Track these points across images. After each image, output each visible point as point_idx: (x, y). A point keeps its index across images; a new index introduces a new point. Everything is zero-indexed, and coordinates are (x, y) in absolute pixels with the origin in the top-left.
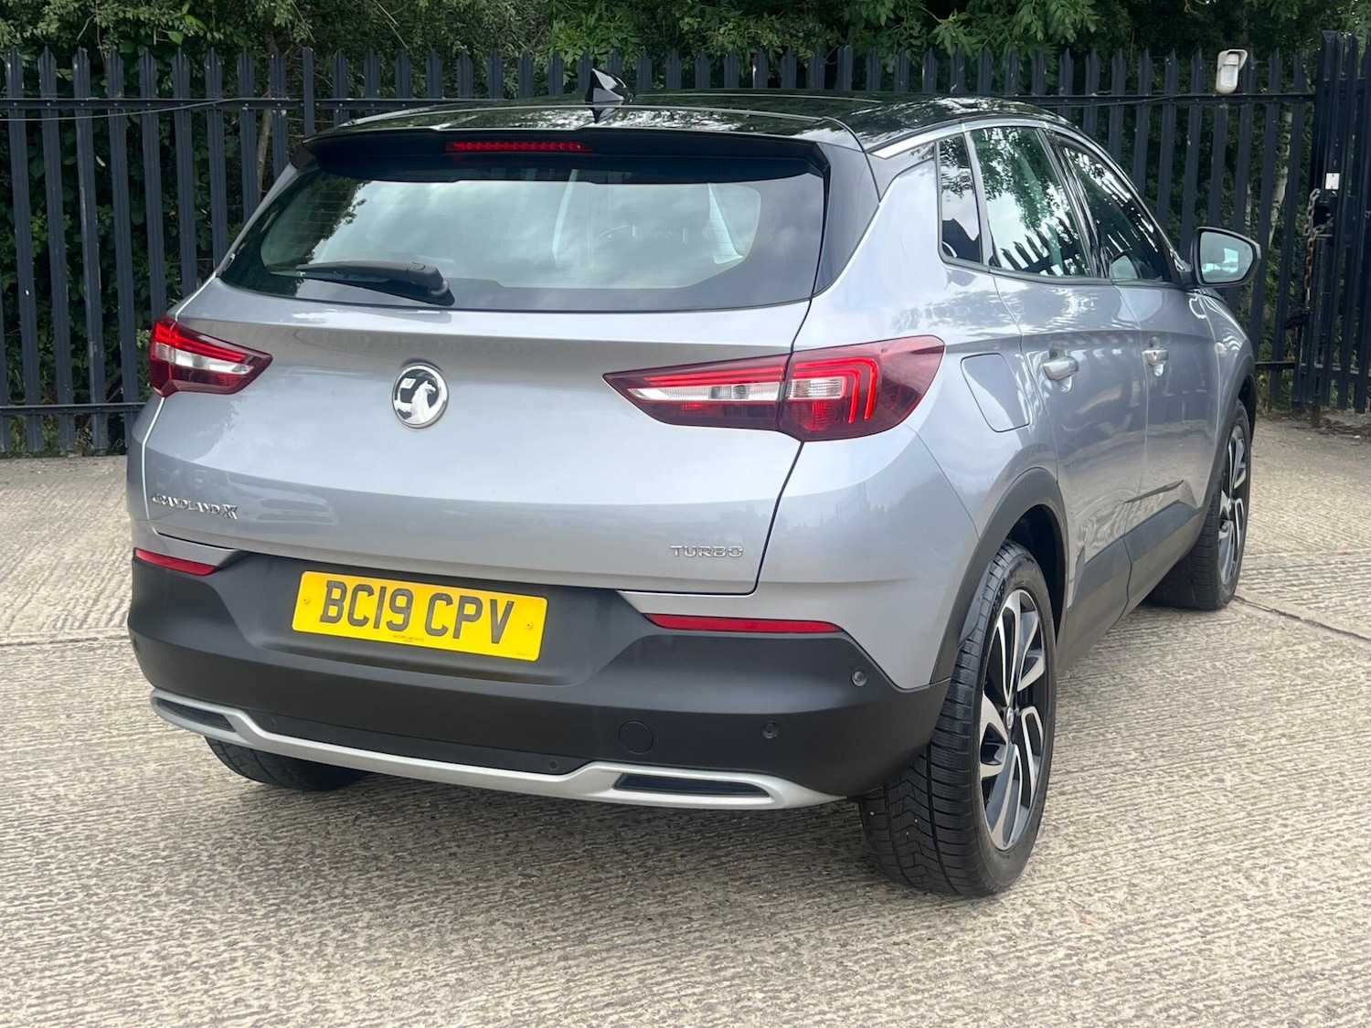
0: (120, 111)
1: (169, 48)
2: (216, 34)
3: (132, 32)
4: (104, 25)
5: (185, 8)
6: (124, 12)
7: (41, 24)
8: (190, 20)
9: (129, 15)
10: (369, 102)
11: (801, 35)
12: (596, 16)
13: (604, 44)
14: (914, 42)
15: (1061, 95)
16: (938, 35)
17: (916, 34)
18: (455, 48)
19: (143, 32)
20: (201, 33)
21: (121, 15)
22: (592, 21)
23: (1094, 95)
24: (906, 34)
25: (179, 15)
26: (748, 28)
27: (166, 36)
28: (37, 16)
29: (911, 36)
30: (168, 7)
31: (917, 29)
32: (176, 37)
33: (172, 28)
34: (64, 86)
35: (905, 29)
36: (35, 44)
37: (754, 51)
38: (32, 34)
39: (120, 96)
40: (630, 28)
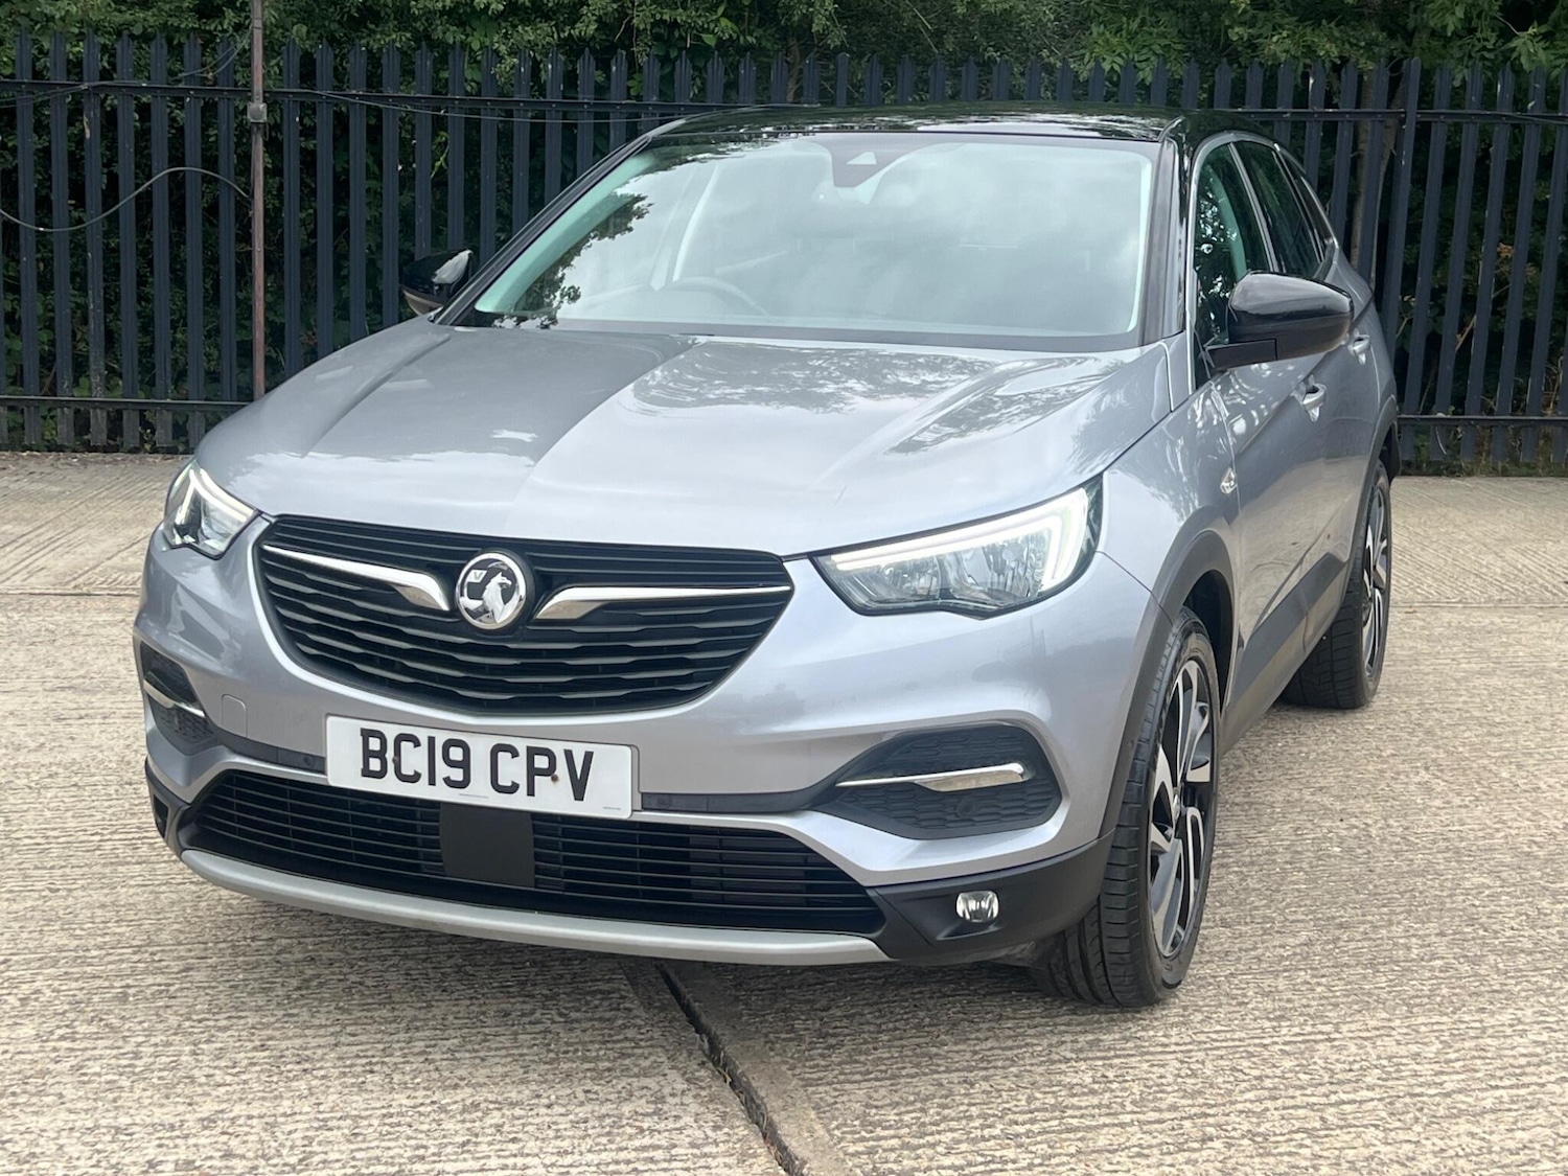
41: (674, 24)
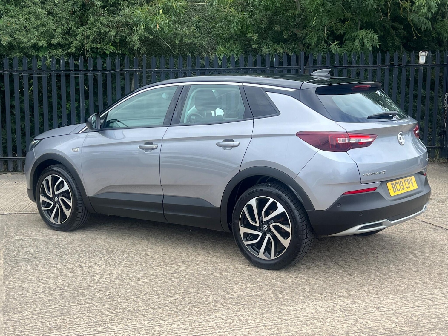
0: (91, 73)
1: (105, 55)
2: (119, 51)
3: (95, 51)
4: (87, 49)
5: (110, 44)
6: (93, 45)
7: (70, 49)
8: (112, 47)
9: (95, 46)
10: (162, 70)
11: (291, 48)
12: (230, 44)
13: (232, 52)
14: (324, 50)
15: (369, 65)
16: (330, 48)
17: (325, 47)
18: (187, 54)
19: (98, 51)
20: (115, 51)
21: (92, 46)
22: (229, 45)
23: (380, 65)
24: (322, 48)
25: (108, 46)
26: (275, 46)
27: (105, 52)
28: (69, 47)
29: (324, 48)
30: (106, 44)
31: (326, 46)
32: (107, 52)
33: (107, 50)
34: (76, 66)
35: (322, 46)
36: (69, 55)
37: (276, 53)
38: (68, 52)
39: (91, 69)
40: (240, 47)
41: (97, 49)
